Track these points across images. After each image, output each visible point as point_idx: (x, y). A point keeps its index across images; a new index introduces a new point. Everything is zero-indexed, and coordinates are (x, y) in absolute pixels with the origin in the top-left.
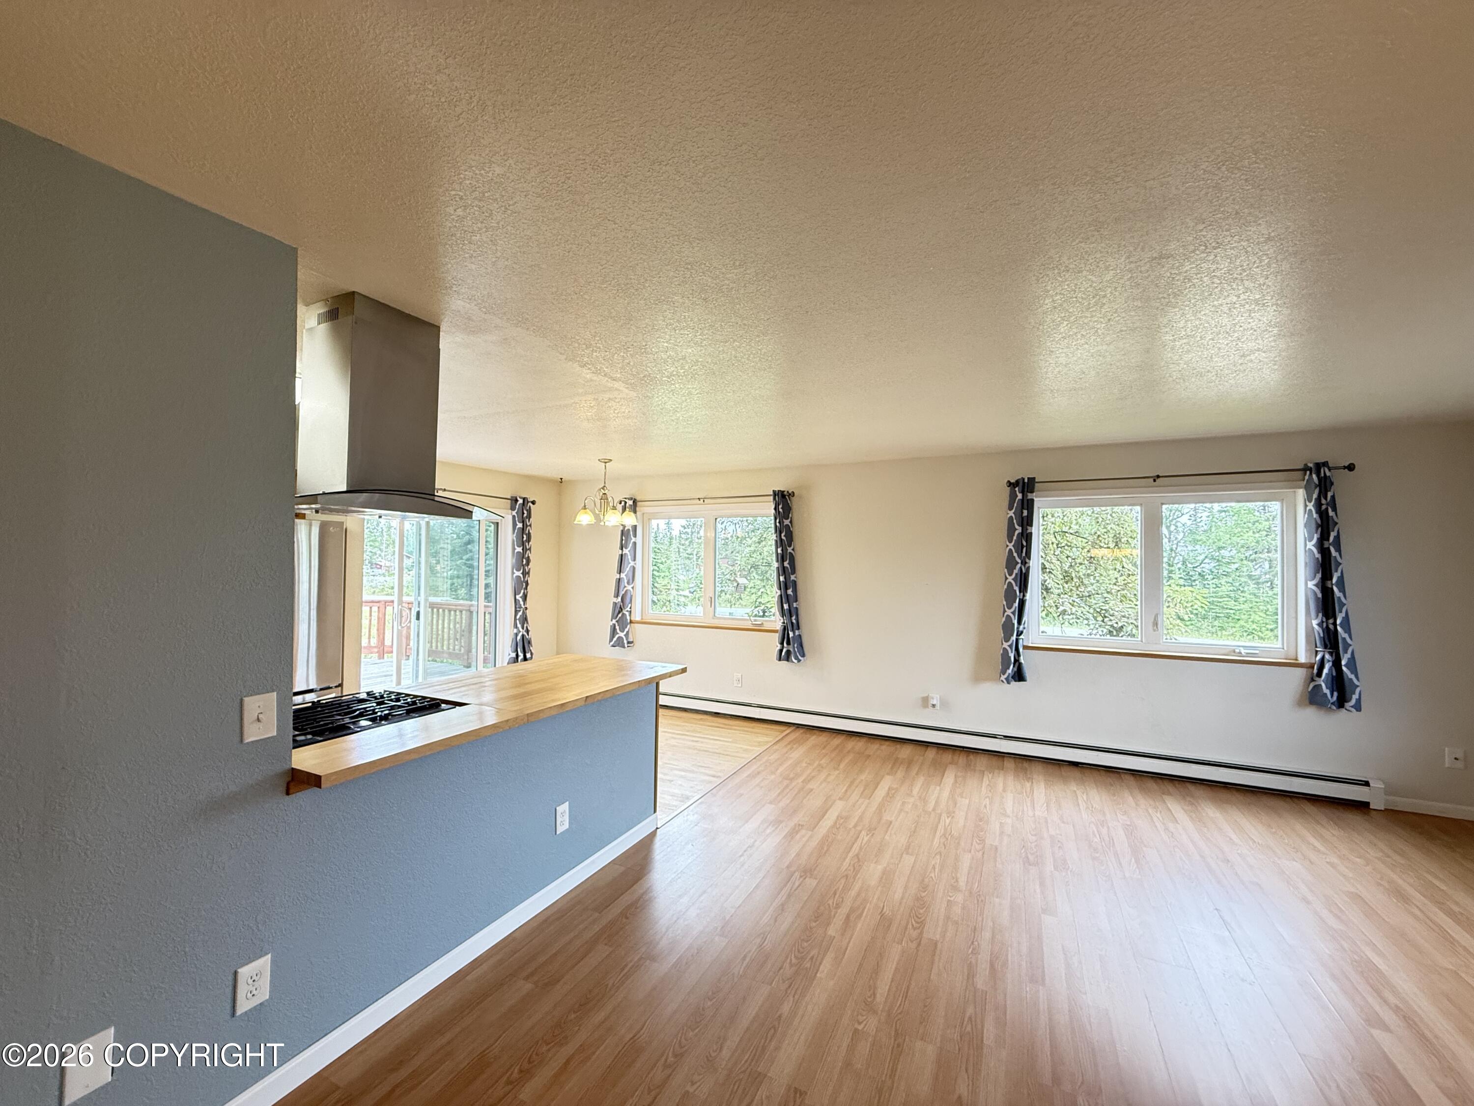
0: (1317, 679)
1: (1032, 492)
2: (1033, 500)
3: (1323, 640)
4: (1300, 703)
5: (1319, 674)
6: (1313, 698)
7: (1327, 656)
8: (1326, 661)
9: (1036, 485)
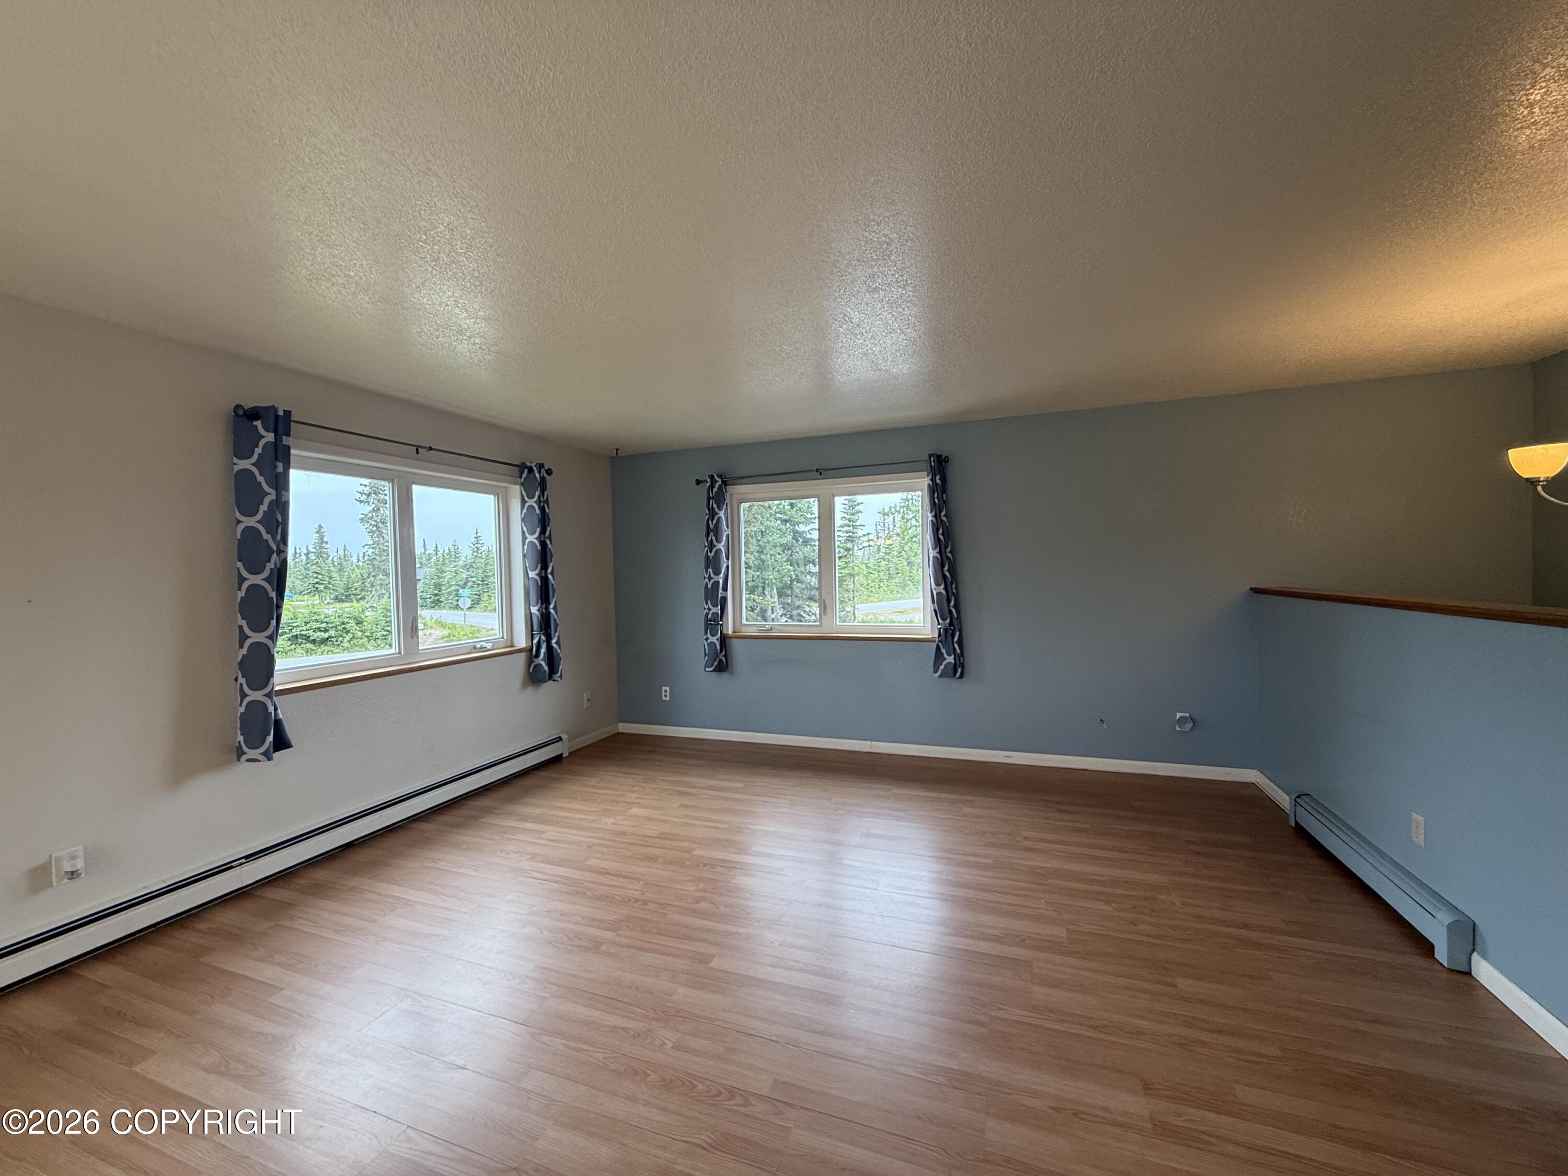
0: (534, 660)
1: (288, 435)
2: (289, 448)
3: (540, 624)
4: (524, 686)
5: (537, 655)
6: (534, 677)
7: (543, 638)
8: (542, 642)
9: (292, 424)
